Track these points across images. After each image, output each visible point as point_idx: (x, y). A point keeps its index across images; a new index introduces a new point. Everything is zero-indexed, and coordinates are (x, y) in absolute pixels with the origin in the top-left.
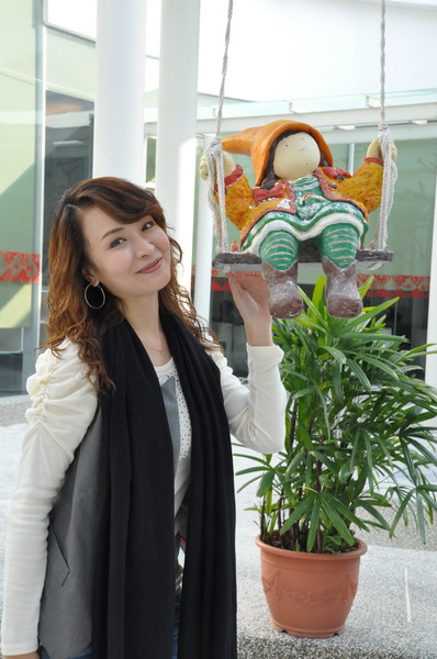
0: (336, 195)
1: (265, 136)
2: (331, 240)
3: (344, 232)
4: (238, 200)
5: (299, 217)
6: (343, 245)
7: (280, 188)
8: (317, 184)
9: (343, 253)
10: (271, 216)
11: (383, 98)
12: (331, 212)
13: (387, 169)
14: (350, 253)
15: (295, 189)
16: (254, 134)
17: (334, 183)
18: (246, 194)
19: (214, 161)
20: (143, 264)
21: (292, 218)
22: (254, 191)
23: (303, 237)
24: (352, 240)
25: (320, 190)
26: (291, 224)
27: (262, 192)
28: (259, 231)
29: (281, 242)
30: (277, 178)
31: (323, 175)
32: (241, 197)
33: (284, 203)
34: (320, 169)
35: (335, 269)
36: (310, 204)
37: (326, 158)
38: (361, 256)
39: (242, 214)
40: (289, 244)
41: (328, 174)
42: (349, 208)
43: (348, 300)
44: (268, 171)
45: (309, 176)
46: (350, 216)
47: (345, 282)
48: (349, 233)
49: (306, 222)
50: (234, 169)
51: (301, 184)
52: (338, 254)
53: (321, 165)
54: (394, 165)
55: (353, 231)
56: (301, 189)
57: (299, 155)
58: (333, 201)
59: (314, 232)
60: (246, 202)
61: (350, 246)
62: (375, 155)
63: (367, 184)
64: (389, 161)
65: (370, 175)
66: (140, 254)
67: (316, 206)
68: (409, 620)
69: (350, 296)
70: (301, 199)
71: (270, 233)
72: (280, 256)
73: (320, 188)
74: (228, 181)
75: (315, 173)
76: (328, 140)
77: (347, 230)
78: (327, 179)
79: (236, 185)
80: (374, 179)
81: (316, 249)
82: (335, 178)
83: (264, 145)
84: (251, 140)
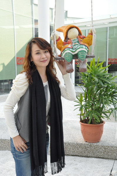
0: (82, 43)
1: (65, 29)
2: (80, 54)
3: (83, 53)
4: (59, 45)
5: (73, 49)
6: (82, 56)
7: (69, 42)
8: (77, 40)
9: (82, 57)
10: (66, 49)
11: (92, 19)
12: (79, 48)
13: (93, 36)
14: (84, 57)
15: (73, 41)
16: (64, 28)
17: (81, 40)
18: (61, 43)
19: (54, 36)
20: (42, 60)
21: (71, 50)
22: (63, 42)
23: (73, 54)
24: (85, 54)
25: (78, 42)
26: (71, 51)
27: (65, 43)
28: (64, 53)
29: (69, 55)
30: (69, 39)
31: (79, 38)
32: (60, 44)
33: (69, 46)
34: (79, 36)
35: (81, 61)
36: (76, 45)
37: (80, 33)
38: (87, 57)
39: (61, 48)
40: (70, 56)
41: (80, 37)
42: (84, 47)
43: (83, 69)
44: (66, 38)
45: (76, 38)
46: (84, 49)
47: (83, 64)
48: (84, 53)
49: (74, 50)
50: (58, 38)
51: (74, 40)
52: (81, 58)
53: (79, 35)
54: (95, 35)
55: (85, 52)
56: (74, 42)
58: (81, 45)
59: (76, 53)
60: (61, 45)
61: (84, 56)
62: (91, 33)
63: (89, 40)
64: (94, 34)
65: (90, 38)
66: (42, 57)
67: (77, 46)
68: (116, 138)
69: (84, 67)
70: (74, 44)
71: (66, 53)
72: (68, 59)
73: (78, 41)
74: (57, 41)
75: (77, 37)
76: (80, 29)
77: (83, 52)
78: (80, 39)
79: (59, 41)
80: (91, 38)
81: (77, 56)
82: (82, 38)
83: (65, 31)
84: (63, 29)
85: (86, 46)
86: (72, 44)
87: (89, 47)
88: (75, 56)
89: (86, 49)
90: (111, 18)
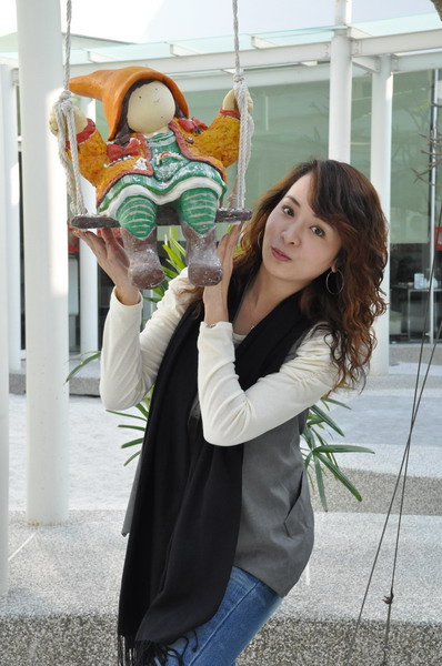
0: (193, 152)
2: (190, 205)
3: (203, 197)
4: (91, 159)
5: (156, 179)
6: (202, 211)
7: (135, 145)
8: (173, 139)
9: (202, 219)
10: (127, 179)
12: (188, 176)
13: (244, 124)
14: (209, 219)
15: (152, 145)
17: (191, 137)
18: (100, 151)
19: (65, 118)
21: (149, 182)
22: (108, 147)
23: (161, 201)
24: (211, 205)
25: (177, 146)
26: (149, 188)
27: (116, 148)
28: (116, 196)
29: (139, 209)
30: (132, 132)
31: (179, 129)
32: (94, 154)
33: (140, 164)
34: (176, 120)
35: (195, 236)
36: (168, 164)
37: (181, 109)
38: (221, 217)
39: (96, 173)
40: (147, 210)
41: (183, 126)
42: (207, 170)
43: (209, 269)
44: (122, 127)
45: (165, 130)
46: (209, 180)
47: (205, 249)
48: (207, 198)
49: (164, 185)
50: (86, 124)
51: (157, 139)
52: (198, 220)
53: (177, 115)
54: (251, 118)
55: (212, 196)
56: (156, 145)
57: (153, 107)
58: (191, 160)
59: (172, 196)
60: (100, 159)
61: (209, 211)
62: (231, 108)
63: (224, 139)
64: (245, 114)
65: (227, 129)
67: (174, 165)
69: (210, 264)
70: (158, 158)
71: (128, 199)
72: (139, 223)
73: (176, 143)
74: (81, 137)
75: (171, 126)
77: (205, 194)
78: (184, 133)
79: (89, 142)
80: (231, 133)
81: (175, 211)
82: (191, 131)
83: (117, 95)
85: (213, 167)
86: (149, 155)
87: (225, 174)
88: (170, 213)
89: (216, 180)
90: (258, 49)
